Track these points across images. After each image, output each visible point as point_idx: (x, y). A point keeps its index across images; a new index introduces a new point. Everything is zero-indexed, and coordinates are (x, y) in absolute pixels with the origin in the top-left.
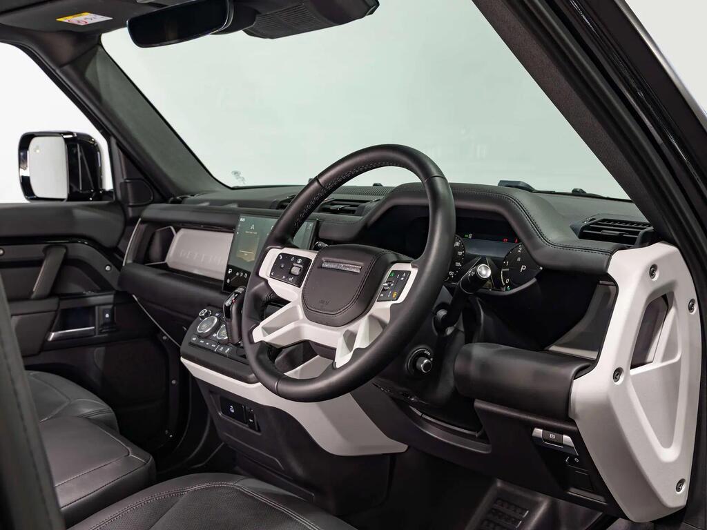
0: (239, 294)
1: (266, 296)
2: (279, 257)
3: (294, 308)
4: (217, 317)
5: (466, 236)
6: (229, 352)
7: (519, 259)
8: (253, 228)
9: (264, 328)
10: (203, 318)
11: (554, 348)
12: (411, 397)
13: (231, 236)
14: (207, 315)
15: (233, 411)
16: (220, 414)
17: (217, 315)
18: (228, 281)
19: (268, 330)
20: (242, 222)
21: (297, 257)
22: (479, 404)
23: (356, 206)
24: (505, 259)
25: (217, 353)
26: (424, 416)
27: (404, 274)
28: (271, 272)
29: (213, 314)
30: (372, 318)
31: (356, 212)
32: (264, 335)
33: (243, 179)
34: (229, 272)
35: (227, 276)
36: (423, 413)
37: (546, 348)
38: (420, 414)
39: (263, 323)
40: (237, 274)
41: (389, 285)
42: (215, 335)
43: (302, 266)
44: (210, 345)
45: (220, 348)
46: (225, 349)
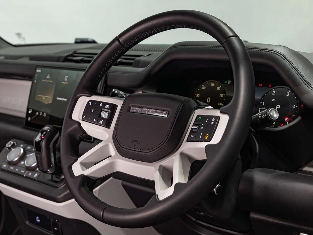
0: (46, 131)
1: (79, 135)
2: (88, 103)
3: (106, 146)
4: (22, 147)
5: (226, 82)
6: (38, 176)
7: (273, 100)
8: (48, 77)
9: (82, 164)
10: (10, 148)
11: (306, 169)
12: (200, 212)
13: (29, 83)
14: (13, 146)
15: (39, 221)
16: (27, 223)
17: (22, 146)
18: (29, 119)
19: (86, 165)
20: (38, 73)
21: (105, 104)
22: (253, 215)
23: (133, 59)
24: (261, 100)
25: (26, 177)
26: (198, 221)
27: (214, 119)
28: (83, 116)
29: (18, 146)
30: (183, 155)
31: (133, 64)
32: (83, 170)
33: (24, 39)
34: (30, 112)
35: (28, 115)
36: (196, 219)
37: (300, 169)
38: (194, 220)
39: (80, 159)
40: (37, 113)
41: (199, 128)
42: (23, 163)
43: (109, 111)
44: (20, 170)
45: (28, 173)
46: (33, 174)
